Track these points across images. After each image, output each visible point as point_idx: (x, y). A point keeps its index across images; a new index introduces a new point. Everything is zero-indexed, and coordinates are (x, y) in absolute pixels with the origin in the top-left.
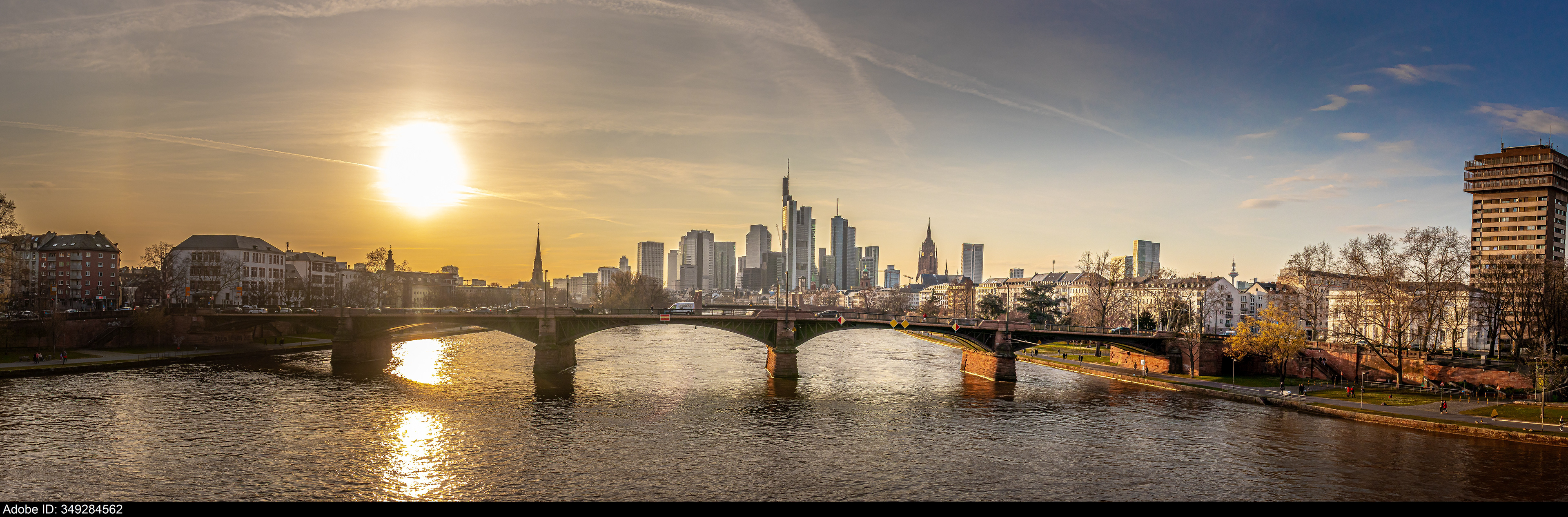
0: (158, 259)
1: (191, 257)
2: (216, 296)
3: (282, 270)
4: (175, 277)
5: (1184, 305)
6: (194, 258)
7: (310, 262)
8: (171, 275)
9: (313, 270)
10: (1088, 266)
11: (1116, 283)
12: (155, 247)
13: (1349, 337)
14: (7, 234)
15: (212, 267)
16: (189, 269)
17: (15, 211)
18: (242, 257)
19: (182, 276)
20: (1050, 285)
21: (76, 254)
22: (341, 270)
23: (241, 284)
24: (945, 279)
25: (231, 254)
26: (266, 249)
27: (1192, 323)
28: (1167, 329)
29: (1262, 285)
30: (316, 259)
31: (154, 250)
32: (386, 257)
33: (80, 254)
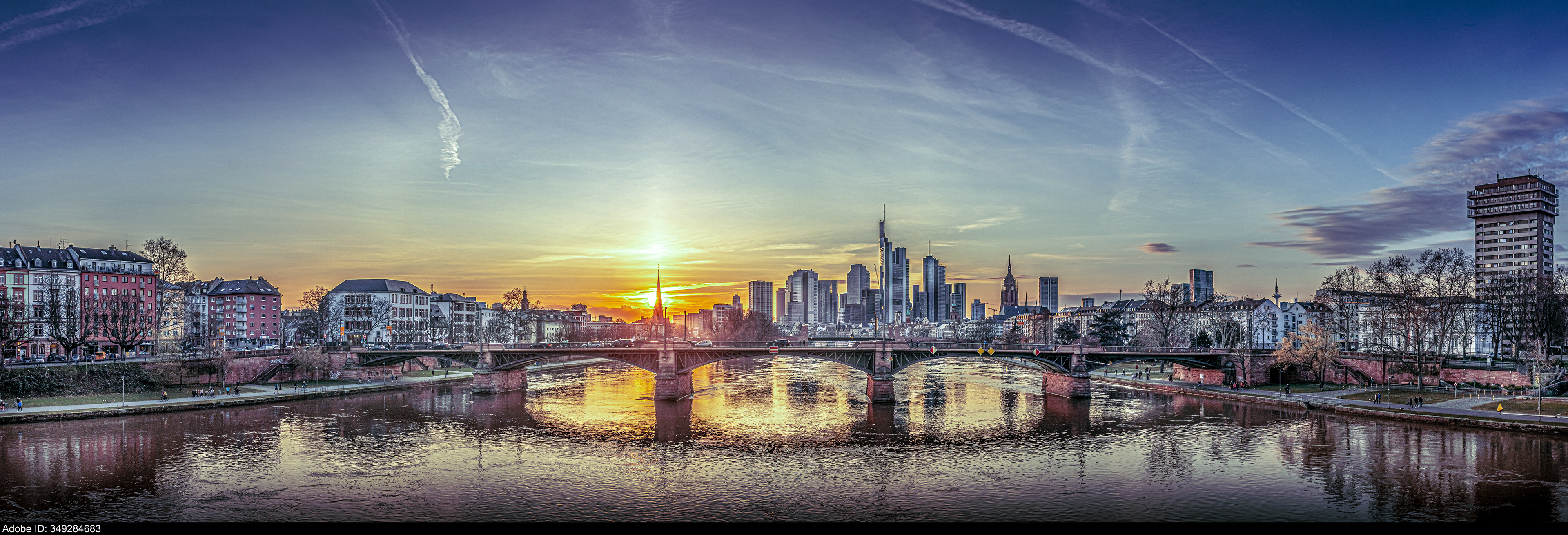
0: (314, 302)
1: (344, 300)
2: (368, 334)
3: (427, 310)
4: (330, 318)
5: (1235, 323)
6: (347, 301)
7: (452, 302)
8: (327, 316)
9: (455, 309)
10: (1151, 293)
11: (1176, 307)
12: (312, 291)
13: (1376, 347)
14: (179, 281)
15: (364, 308)
16: (343, 310)
17: (186, 260)
18: (391, 299)
19: (336, 317)
20: (1118, 311)
21: (241, 298)
22: (481, 309)
23: (390, 323)
24: (1026, 310)
25: (381, 296)
26: (412, 291)
27: (1243, 340)
28: (1222, 347)
29: (1302, 304)
30: (458, 299)
31: (311, 294)
32: (521, 296)
33: (245, 298)
